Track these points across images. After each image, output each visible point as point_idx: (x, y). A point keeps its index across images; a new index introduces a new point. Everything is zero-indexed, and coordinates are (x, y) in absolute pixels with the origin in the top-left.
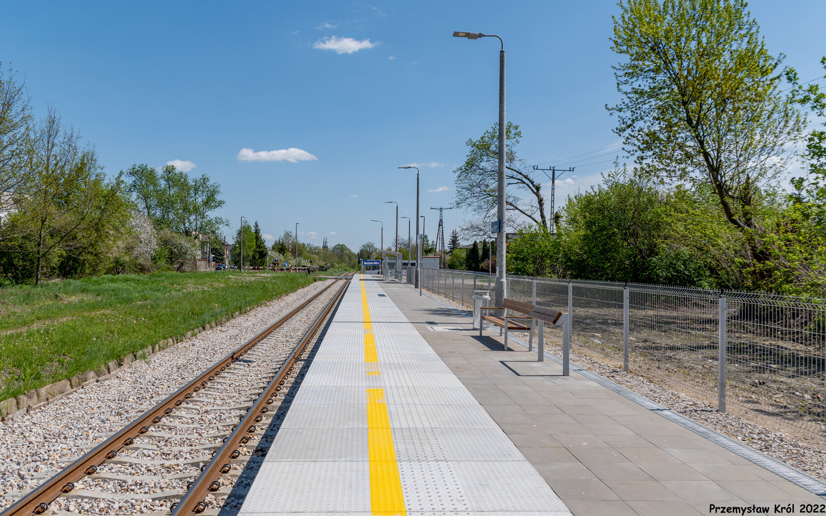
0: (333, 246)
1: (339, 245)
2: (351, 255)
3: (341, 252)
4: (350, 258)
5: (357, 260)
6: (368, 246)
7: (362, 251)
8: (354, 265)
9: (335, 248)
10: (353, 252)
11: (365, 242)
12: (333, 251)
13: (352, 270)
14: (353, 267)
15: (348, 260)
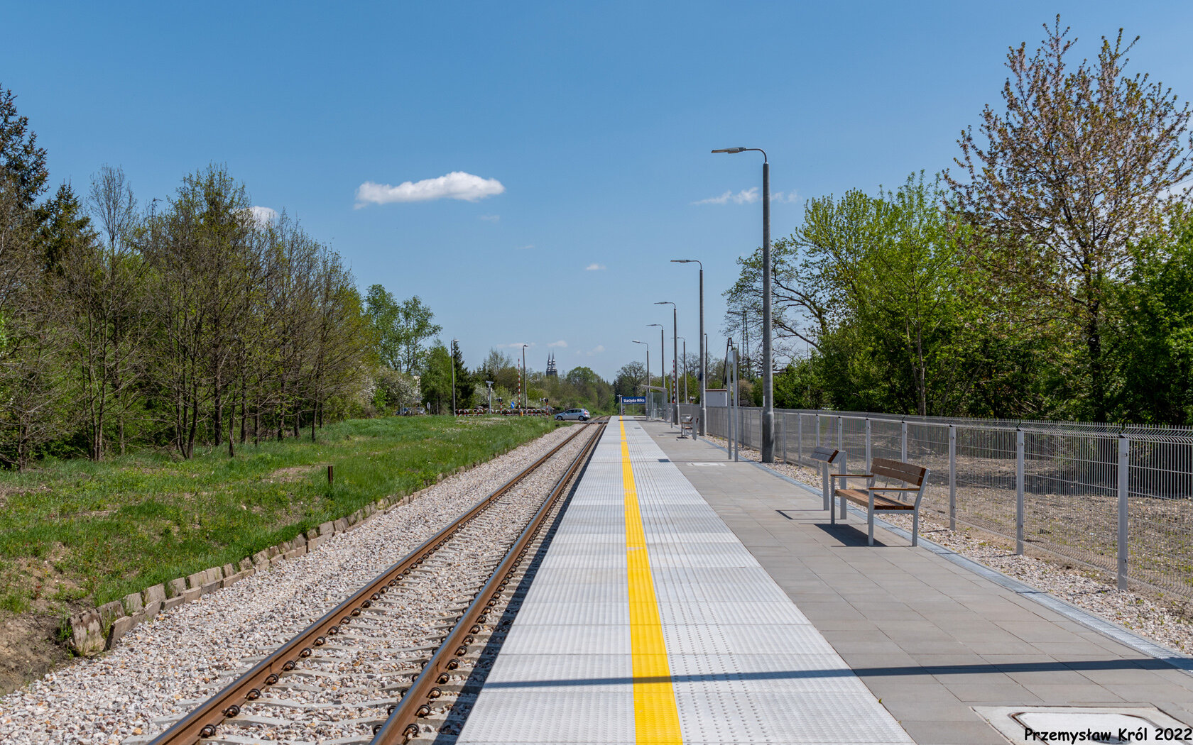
0: (567, 371)
1: (578, 369)
2: (601, 386)
3: (583, 381)
4: (599, 393)
5: (613, 395)
6: (632, 368)
7: (621, 379)
8: (608, 404)
9: (572, 375)
10: (605, 380)
11: (626, 363)
12: (569, 379)
13: (604, 413)
14: (606, 408)
15: (596, 395)
